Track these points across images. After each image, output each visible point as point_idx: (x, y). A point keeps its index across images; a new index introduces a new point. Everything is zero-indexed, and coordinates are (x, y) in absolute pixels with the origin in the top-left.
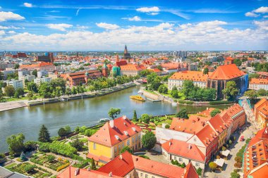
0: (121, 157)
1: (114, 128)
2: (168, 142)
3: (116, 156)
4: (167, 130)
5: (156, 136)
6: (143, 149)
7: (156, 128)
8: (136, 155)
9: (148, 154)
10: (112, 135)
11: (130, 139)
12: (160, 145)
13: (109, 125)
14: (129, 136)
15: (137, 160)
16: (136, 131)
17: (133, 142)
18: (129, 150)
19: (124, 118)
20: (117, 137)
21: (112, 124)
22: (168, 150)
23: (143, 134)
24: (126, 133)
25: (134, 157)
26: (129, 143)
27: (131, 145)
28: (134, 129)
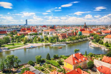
0: (76, 70)
1: (75, 57)
2: (100, 67)
3: (75, 68)
5: (95, 63)
6: (88, 68)
7: (94, 60)
8: (84, 70)
9: (89, 71)
10: (74, 60)
11: (82, 63)
12: (96, 67)
13: (73, 56)
15: (84, 72)
17: (83, 65)
18: (80, 68)
19: (80, 53)
20: (76, 61)
22: (99, 71)
24: (80, 60)
25: (82, 71)
26: (81, 65)
28: (84, 59)
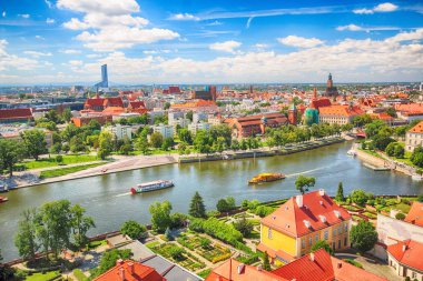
0: (312, 256)
1: (303, 208)
2: (400, 244)
3: (304, 254)
4: (400, 223)
5: (378, 230)
6: (352, 250)
7: (379, 216)
8: (339, 258)
9: (360, 260)
10: (298, 219)
11: (330, 229)
12: (385, 247)
13: (295, 202)
14: (327, 224)
15: (340, 266)
16: (341, 218)
17: (334, 236)
18: (326, 247)
19: (322, 193)
20: (307, 223)
21: (299, 201)
22: (399, 258)
23: (353, 224)
24: (322, 218)
25: (335, 262)
26: (327, 235)
27: (330, 240)
28: (337, 214)
